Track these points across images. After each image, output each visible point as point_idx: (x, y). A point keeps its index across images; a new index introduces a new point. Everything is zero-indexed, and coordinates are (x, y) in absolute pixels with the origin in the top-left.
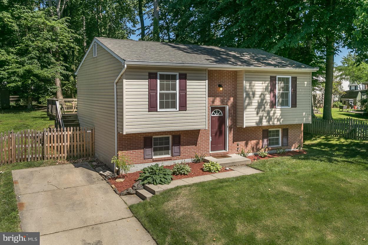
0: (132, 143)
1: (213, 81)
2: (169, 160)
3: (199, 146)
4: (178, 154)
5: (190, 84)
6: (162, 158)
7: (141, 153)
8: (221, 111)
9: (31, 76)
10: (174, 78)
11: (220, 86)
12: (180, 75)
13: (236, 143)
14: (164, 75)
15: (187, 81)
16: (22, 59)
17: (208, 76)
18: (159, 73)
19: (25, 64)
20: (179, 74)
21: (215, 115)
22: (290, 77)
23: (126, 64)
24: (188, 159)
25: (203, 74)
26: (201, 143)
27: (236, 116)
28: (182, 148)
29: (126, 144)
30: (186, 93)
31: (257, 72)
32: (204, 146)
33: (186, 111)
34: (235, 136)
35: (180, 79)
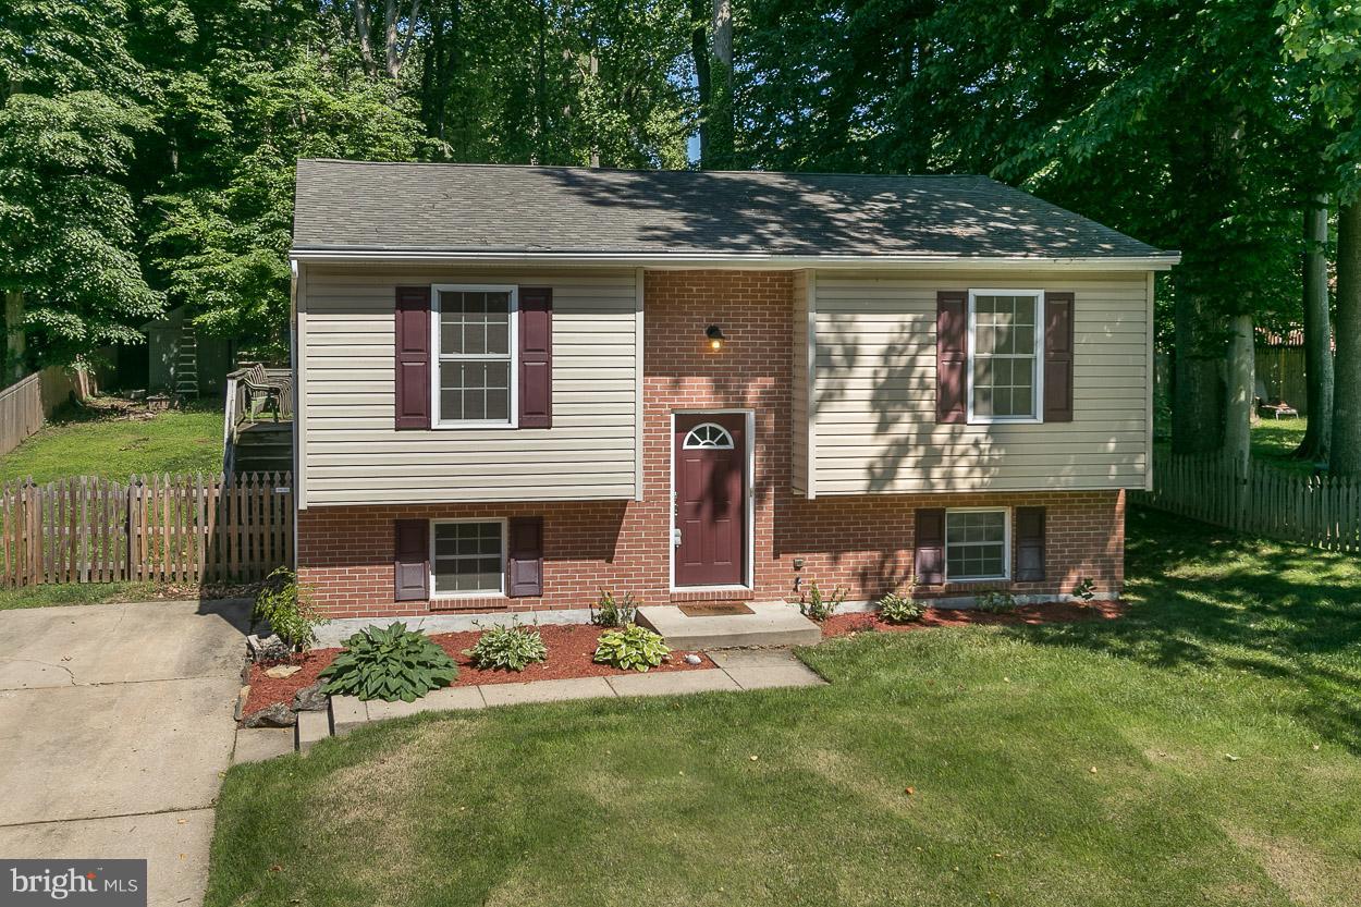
0: (347, 541)
1: (685, 314)
2: (495, 608)
3: (623, 564)
4: (533, 590)
5: (568, 329)
6: (465, 601)
7: (385, 577)
8: (725, 432)
9: (268, 287)
10: (499, 305)
11: (713, 333)
12: (523, 292)
13: (788, 560)
14: (458, 295)
15: (555, 317)
16: (245, 230)
17: (645, 296)
18: (436, 288)
19: (253, 246)
20: (520, 289)
21: (700, 447)
22: (1040, 294)
23: (294, 258)
24: (576, 612)
25: (621, 287)
26: (631, 552)
27: (789, 454)
28: (550, 566)
29: (327, 542)
30: (549, 363)
31: (872, 278)
32: (643, 564)
33: (549, 428)
34: (784, 531)
35: (523, 307)
